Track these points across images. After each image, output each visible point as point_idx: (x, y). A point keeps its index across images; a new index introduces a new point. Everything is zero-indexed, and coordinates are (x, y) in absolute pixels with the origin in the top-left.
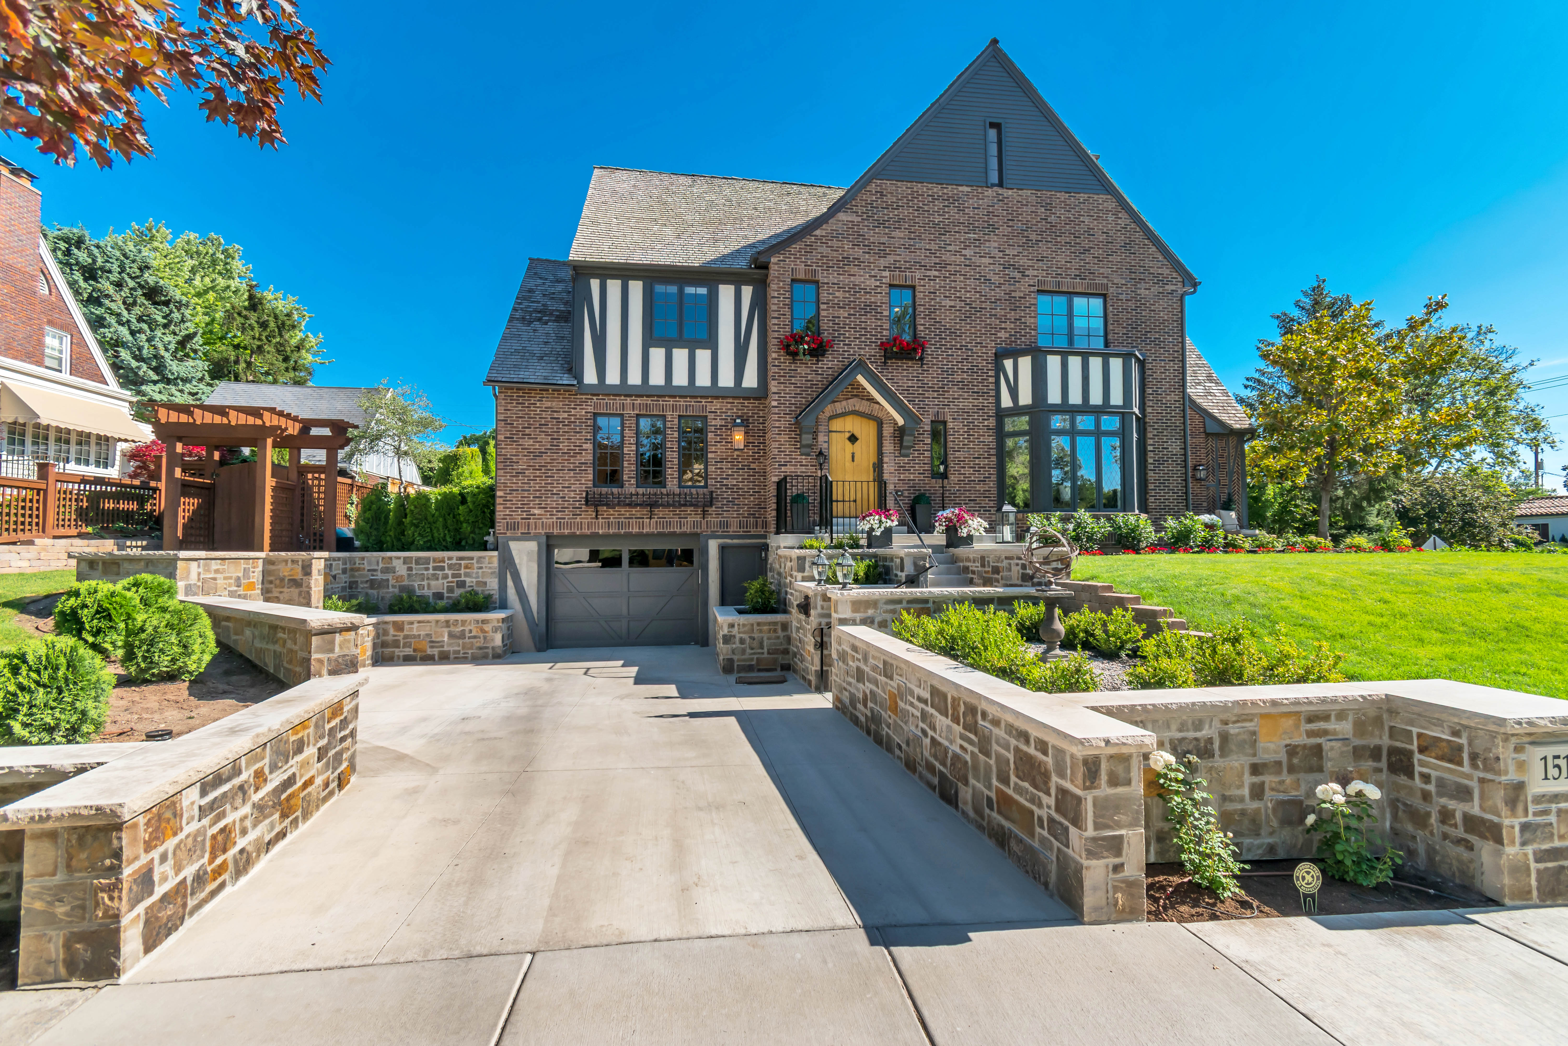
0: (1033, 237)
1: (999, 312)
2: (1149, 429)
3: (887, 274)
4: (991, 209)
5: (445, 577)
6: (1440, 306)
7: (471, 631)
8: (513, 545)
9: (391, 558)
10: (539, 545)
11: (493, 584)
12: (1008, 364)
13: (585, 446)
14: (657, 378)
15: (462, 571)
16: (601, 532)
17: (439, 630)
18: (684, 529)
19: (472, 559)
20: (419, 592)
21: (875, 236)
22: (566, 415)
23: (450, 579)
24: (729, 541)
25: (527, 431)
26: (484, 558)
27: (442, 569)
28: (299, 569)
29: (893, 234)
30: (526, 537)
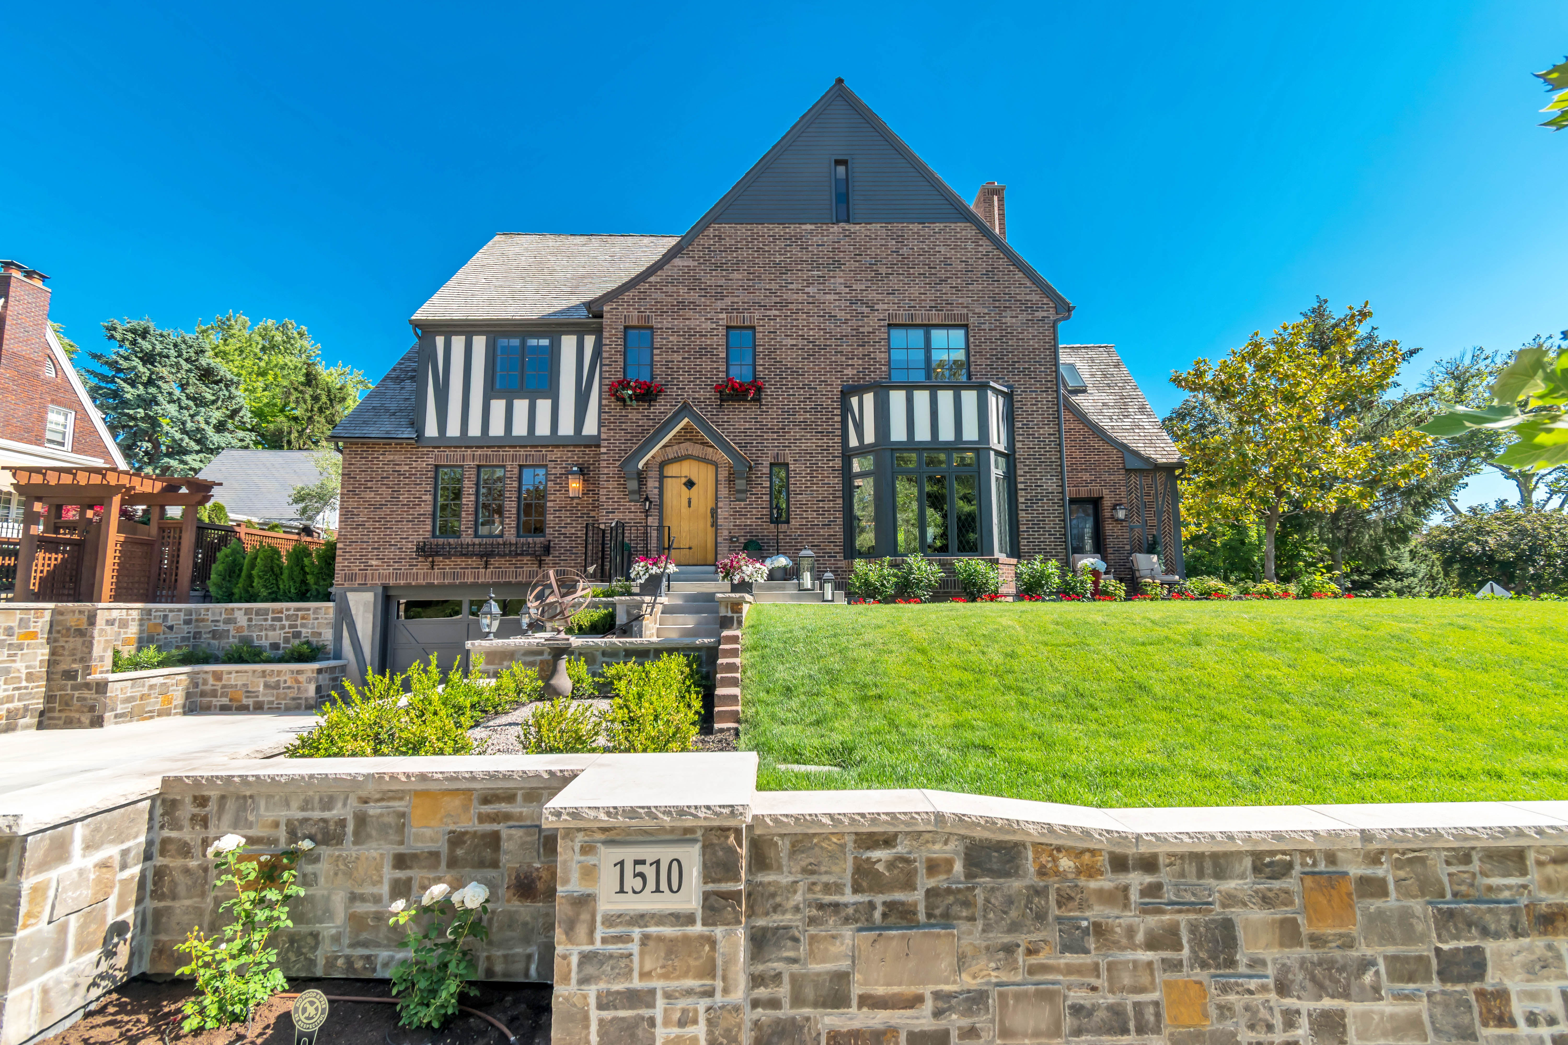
0: (883, 270)
1: (845, 348)
2: (1019, 465)
3: (724, 315)
4: (836, 245)
5: (283, 627)
7: (285, 682)
8: (351, 596)
9: (233, 609)
10: (375, 595)
11: (328, 635)
12: (855, 401)
13: (424, 498)
14: (497, 429)
15: (299, 622)
16: (436, 582)
17: (256, 680)
18: (520, 579)
19: (309, 609)
20: (256, 643)
21: (711, 279)
22: (407, 468)
23: (287, 630)
25: (369, 484)
26: (323, 608)
27: (280, 619)
28: (84, 619)
29: (731, 276)
30: (362, 588)
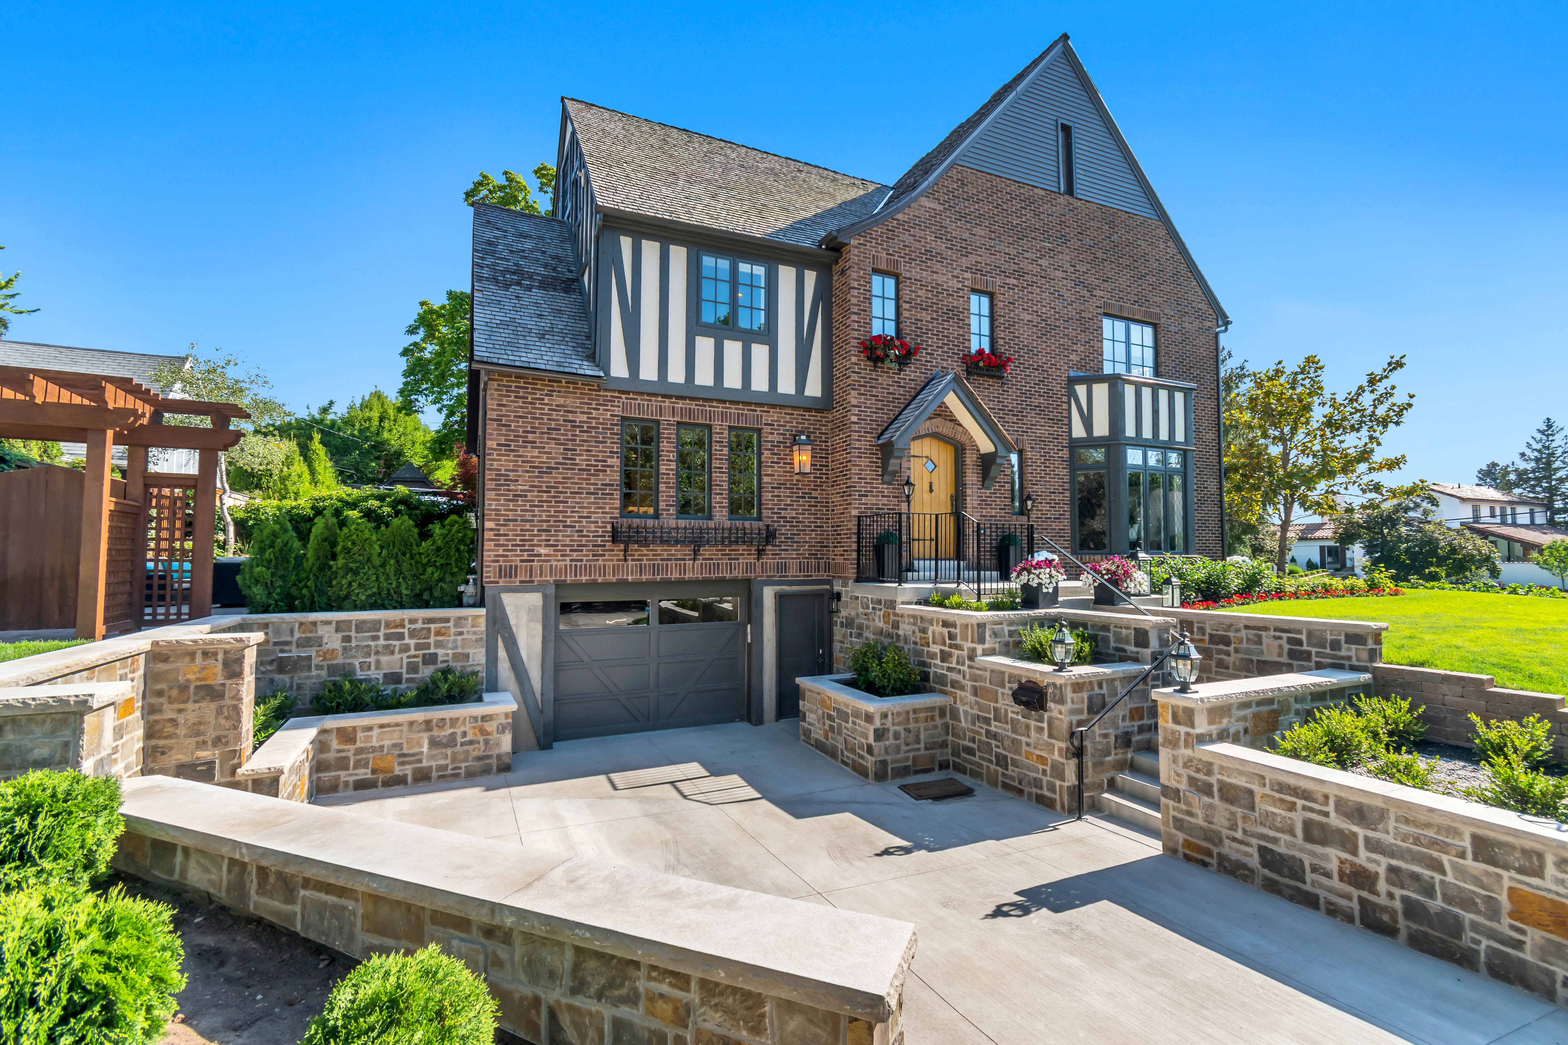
1: (1071, 332)
3: (968, 275)
4: (1063, 219)
5: (405, 649)
6: (1400, 365)
7: (464, 734)
8: (507, 599)
9: (314, 624)
10: (545, 597)
11: (478, 657)
12: (1081, 390)
13: (610, 461)
14: (704, 377)
15: (432, 640)
16: (630, 578)
17: (414, 736)
18: (735, 574)
19: (447, 620)
20: (360, 675)
21: (959, 230)
22: (584, 418)
23: (412, 652)
24: (786, 588)
25: (530, 437)
26: (466, 618)
27: (401, 637)
29: (975, 231)
30: (527, 587)
